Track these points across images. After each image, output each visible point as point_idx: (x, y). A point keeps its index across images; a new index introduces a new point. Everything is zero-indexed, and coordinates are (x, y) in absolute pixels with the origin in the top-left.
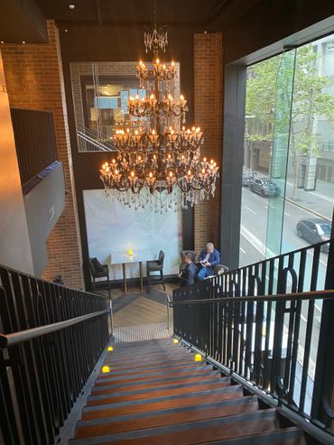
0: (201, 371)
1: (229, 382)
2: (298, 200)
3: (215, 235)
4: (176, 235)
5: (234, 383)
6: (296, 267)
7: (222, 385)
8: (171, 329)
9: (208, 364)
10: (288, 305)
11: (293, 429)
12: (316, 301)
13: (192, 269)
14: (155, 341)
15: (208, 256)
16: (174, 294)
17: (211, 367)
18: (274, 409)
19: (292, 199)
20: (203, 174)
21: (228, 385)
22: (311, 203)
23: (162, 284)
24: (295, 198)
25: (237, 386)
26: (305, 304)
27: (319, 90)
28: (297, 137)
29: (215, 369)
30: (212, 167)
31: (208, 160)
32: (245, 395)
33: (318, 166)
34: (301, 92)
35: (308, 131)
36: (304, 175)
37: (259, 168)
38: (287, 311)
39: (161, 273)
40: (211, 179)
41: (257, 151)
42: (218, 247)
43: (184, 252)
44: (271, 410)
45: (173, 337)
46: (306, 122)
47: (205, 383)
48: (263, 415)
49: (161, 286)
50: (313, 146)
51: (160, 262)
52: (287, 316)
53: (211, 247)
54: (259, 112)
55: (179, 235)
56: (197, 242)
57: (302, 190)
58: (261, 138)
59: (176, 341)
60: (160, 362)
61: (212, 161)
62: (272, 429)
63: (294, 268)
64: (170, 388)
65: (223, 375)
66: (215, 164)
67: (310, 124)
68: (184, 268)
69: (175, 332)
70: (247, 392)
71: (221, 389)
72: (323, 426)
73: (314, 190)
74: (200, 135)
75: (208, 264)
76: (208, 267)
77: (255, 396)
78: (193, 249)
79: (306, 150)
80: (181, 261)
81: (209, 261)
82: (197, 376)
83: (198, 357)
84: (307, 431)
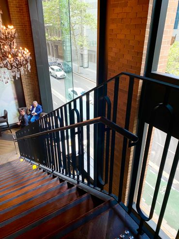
0: (37, 174)
1: (52, 176)
2: (81, 73)
3: (37, 96)
4: (13, 99)
5: (54, 177)
6: (78, 108)
7: (48, 180)
8: (19, 154)
9: (40, 169)
10: (76, 130)
11: (85, 195)
12: (90, 125)
13: (27, 118)
14: (9, 163)
15: (35, 109)
16: (16, 134)
17: (42, 170)
18: (76, 186)
19: (78, 73)
20: (20, 57)
21: (52, 179)
22: (87, 74)
23: (9, 129)
24: (79, 72)
25: (56, 178)
26: (85, 128)
27: (85, 11)
28: (77, 38)
29: (44, 171)
30: (25, 53)
31: (23, 49)
32: (60, 182)
33: (88, 54)
34: (76, 11)
35: (82, 34)
36: (82, 59)
37: (59, 57)
38: (77, 133)
39: (7, 123)
40: (26, 61)
41: (57, 47)
42: (40, 103)
43: (20, 109)
44: (74, 187)
45: (21, 158)
46: (80, 29)
47: (38, 181)
48: (70, 191)
49: (9, 131)
50: (85, 43)
51: (5, 117)
52: (77, 136)
53: (36, 103)
54: (55, 23)
55: (15, 99)
56: (27, 102)
57: (82, 68)
58: (58, 39)
59: (22, 160)
60: (11, 175)
61: (26, 49)
62: (75, 198)
63: (77, 108)
64: (17, 190)
65: (49, 174)
66: (28, 51)
67: (82, 31)
68: (21, 118)
69: (21, 155)
70: (61, 180)
71: (48, 182)
72: (100, 189)
73: (88, 67)
74: (14, 31)
75: (36, 114)
76: (36, 115)
77: (66, 181)
78: (26, 106)
79: (82, 45)
80: (19, 114)
81: (36, 112)
82: (34, 178)
83: (34, 167)
84: (92, 194)
